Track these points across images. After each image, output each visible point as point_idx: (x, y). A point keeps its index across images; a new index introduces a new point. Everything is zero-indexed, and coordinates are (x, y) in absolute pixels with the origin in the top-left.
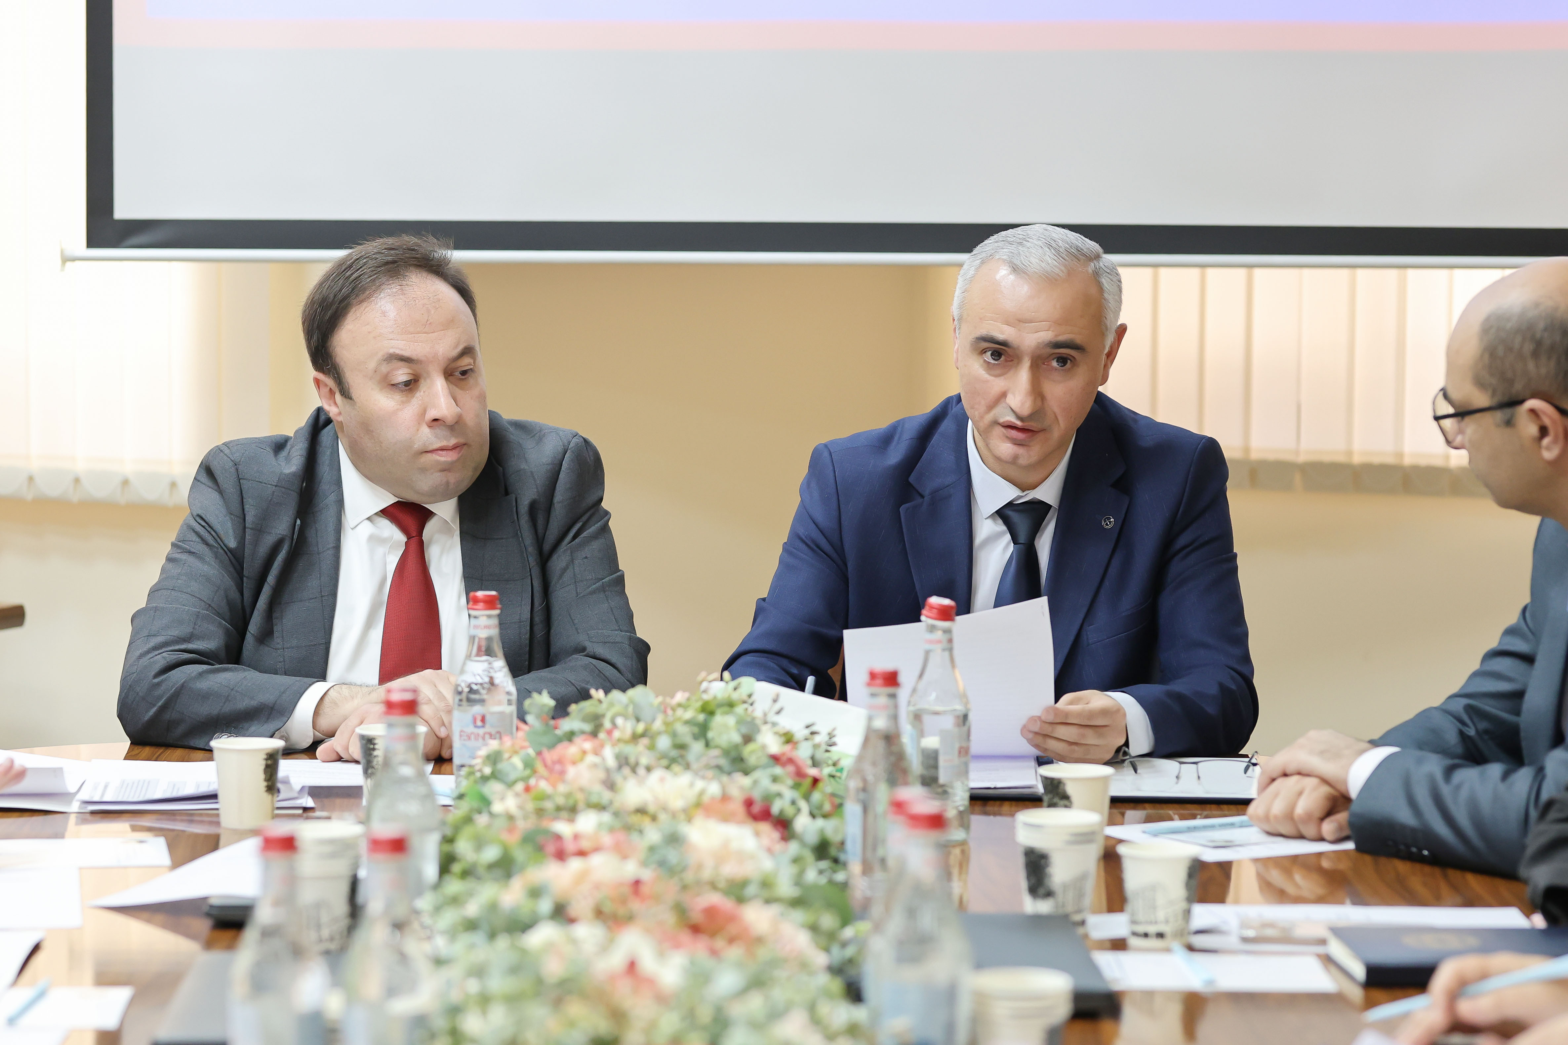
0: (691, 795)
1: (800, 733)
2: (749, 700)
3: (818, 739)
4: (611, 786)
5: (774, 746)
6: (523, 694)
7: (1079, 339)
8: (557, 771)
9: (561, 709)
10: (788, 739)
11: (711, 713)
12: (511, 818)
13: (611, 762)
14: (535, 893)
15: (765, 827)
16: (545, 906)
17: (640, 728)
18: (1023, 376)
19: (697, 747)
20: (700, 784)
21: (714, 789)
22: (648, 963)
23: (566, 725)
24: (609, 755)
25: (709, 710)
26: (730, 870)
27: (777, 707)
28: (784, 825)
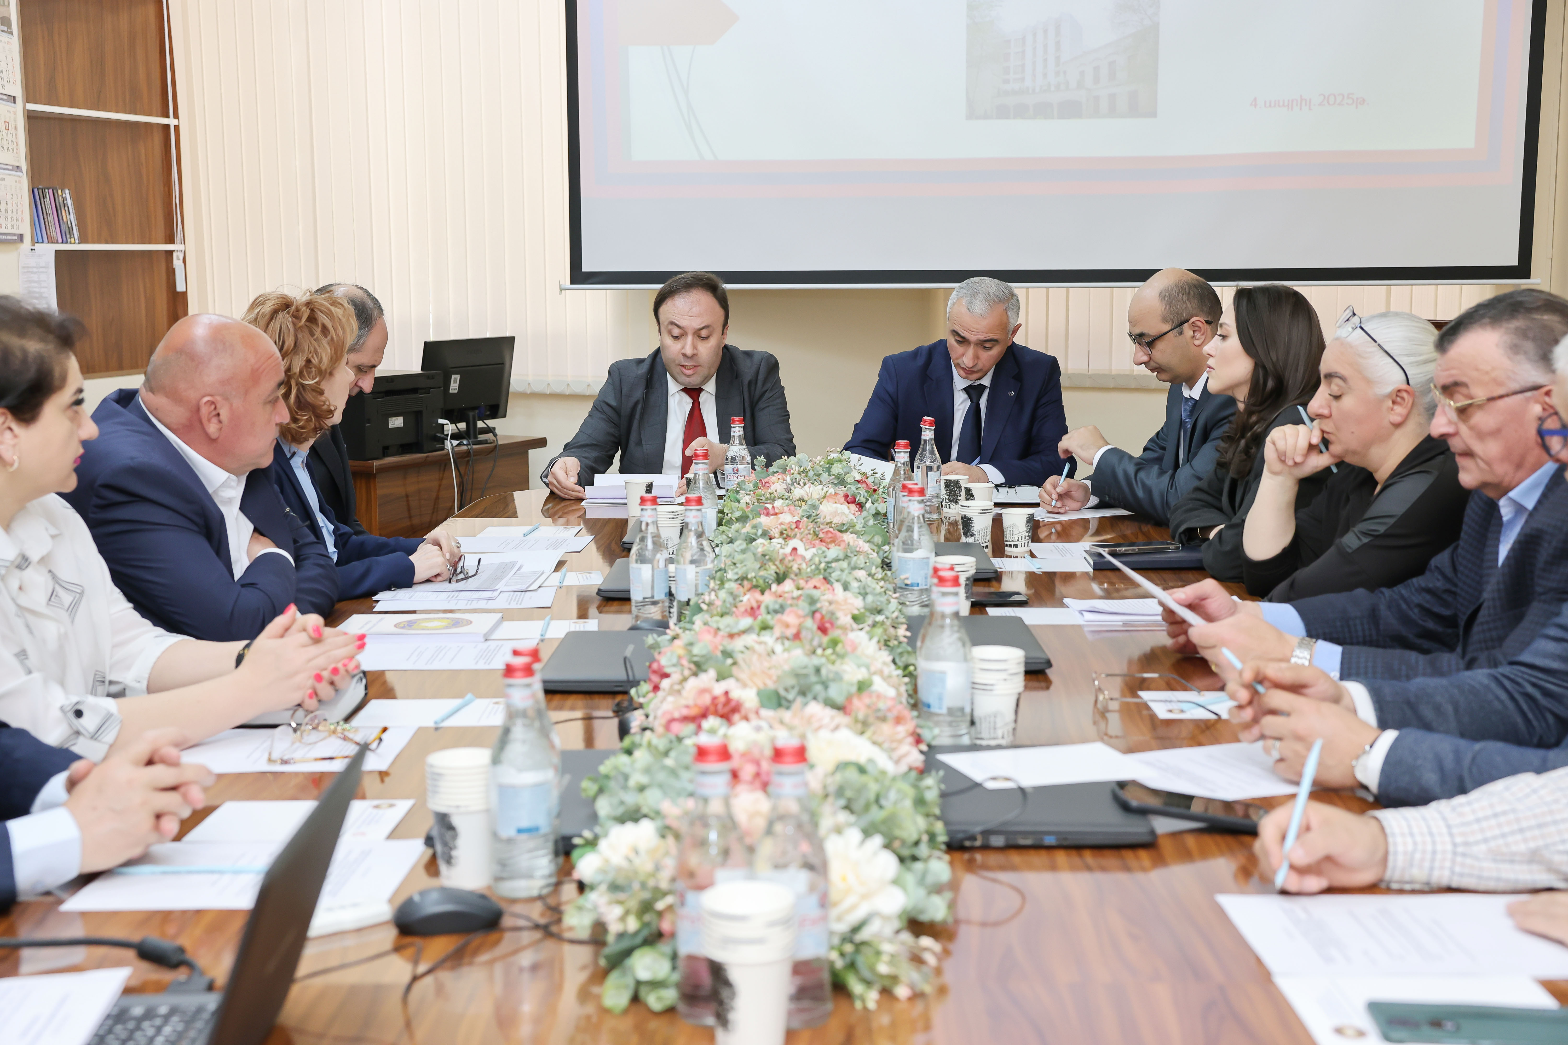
0: (822, 494)
1: (869, 473)
2: (848, 461)
3: (877, 475)
4: (790, 491)
5: (858, 477)
6: (753, 457)
7: (995, 337)
8: (766, 485)
9: (768, 465)
10: (864, 474)
11: (832, 464)
12: (747, 504)
13: (789, 481)
14: (755, 527)
15: (853, 507)
16: (760, 532)
17: (802, 469)
18: (970, 352)
19: (826, 475)
20: (825, 489)
21: (832, 491)
22: (801, 550)
23: (771, 469)
24: (788, 479)
25: (831, 463)
26: (837, 520)
27: (860, 463)
28: (861, 506)
